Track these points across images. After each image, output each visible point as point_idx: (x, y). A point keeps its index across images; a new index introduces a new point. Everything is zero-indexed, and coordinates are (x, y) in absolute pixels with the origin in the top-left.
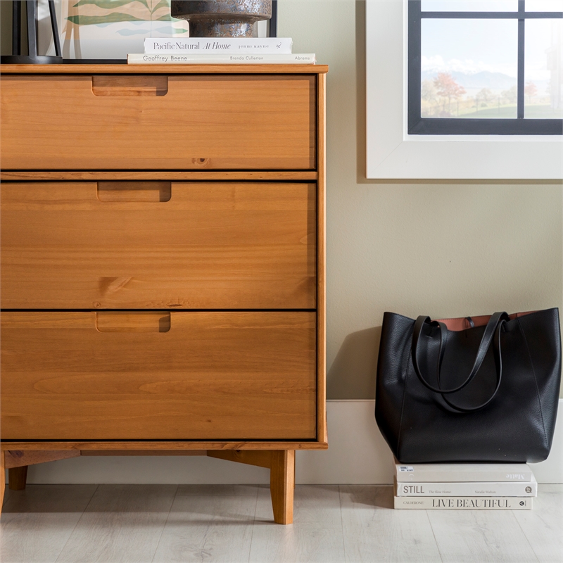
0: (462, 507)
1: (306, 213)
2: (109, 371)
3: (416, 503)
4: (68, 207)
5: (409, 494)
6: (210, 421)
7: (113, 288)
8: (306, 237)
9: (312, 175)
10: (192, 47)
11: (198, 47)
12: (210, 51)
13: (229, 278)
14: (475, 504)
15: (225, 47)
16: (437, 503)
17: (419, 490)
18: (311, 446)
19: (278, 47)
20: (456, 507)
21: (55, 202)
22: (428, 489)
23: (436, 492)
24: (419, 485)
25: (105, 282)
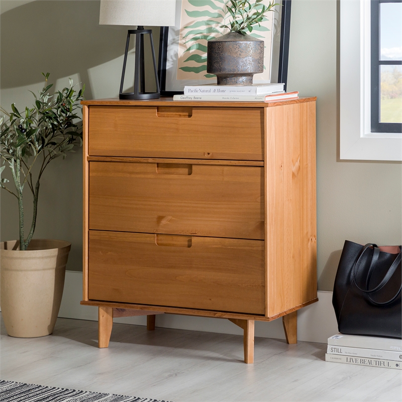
0: (363, 364)
1: (260, 184)
2: (162, 267)
3: (337, 359)
4: (142, 176)
5: (333, 353)
6: (210, 300)
7: (164, 222)
8: (260, 198)
9: (261, 163)
10: (207, 91)
11: (210, 91)
12: (216, 93)
13: (220, 220)
14: (370, 363)
15: (223, 91)
16: (349, 360)
17: (339, 351)
18: (261, 319)
19: (250, 91)
20: (359, 363)
21: (137, 173)
22: (344, 350)
23: (349, 353)
24: (339, 348)
25: (160, 218)
